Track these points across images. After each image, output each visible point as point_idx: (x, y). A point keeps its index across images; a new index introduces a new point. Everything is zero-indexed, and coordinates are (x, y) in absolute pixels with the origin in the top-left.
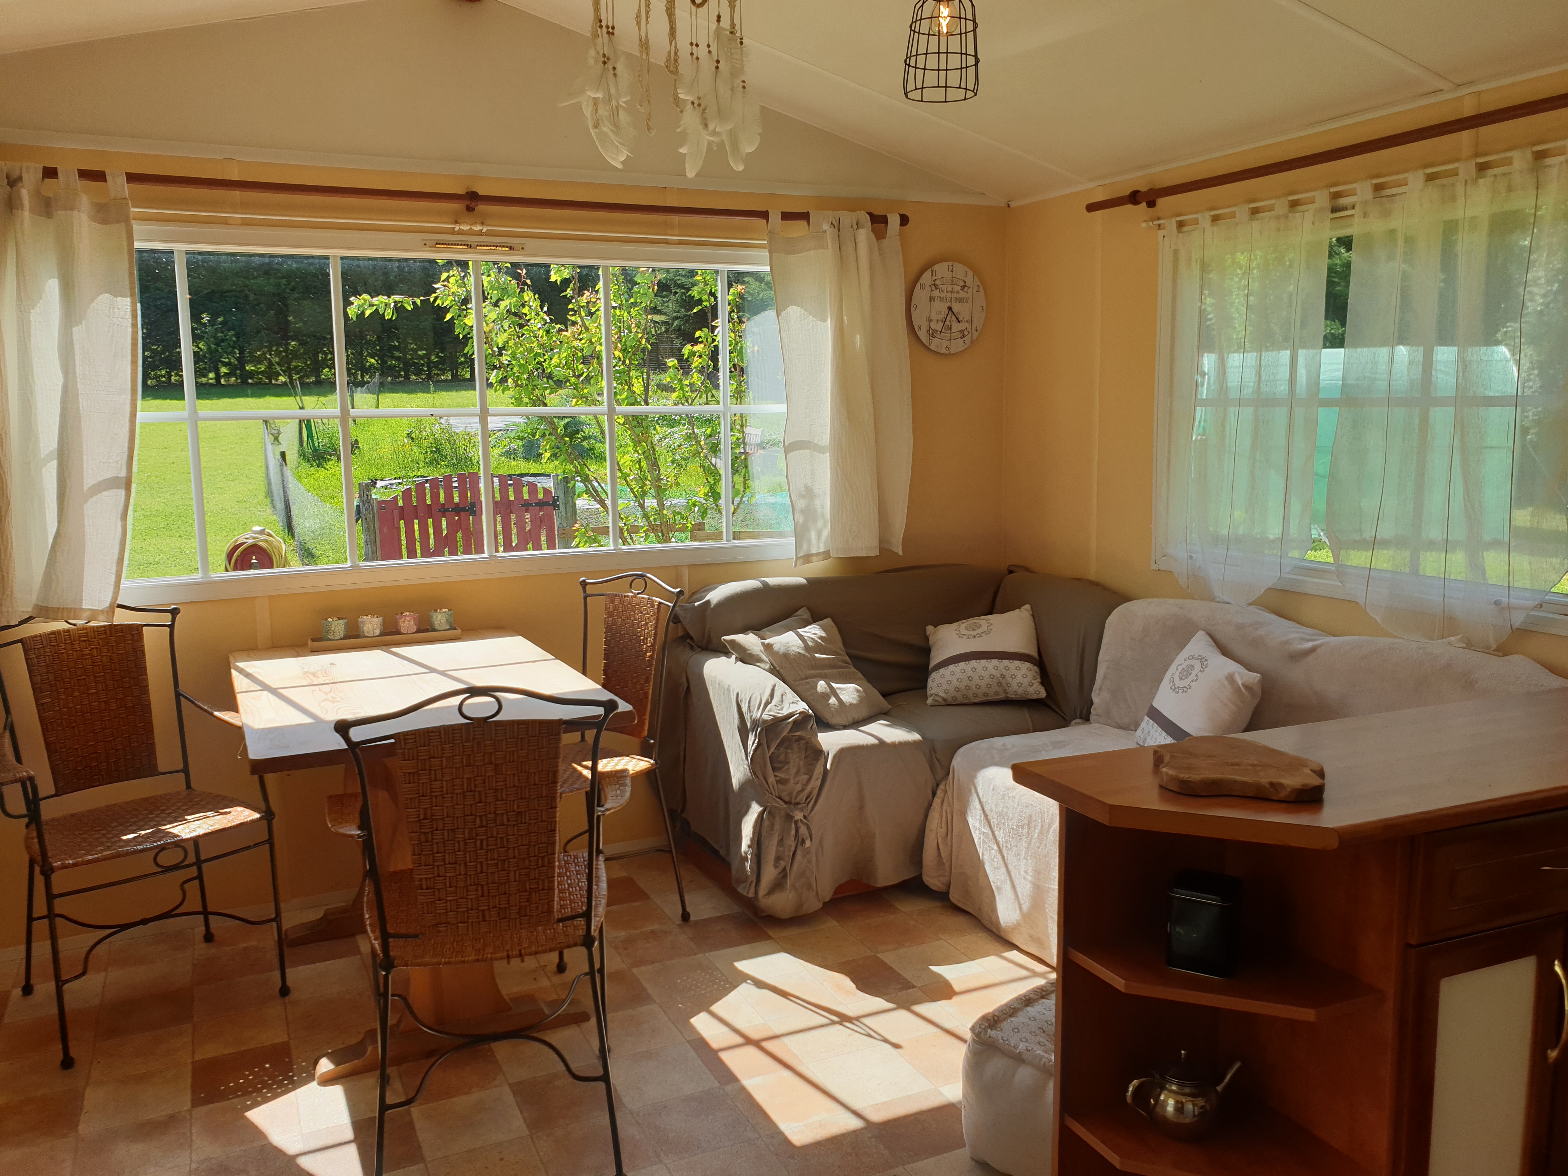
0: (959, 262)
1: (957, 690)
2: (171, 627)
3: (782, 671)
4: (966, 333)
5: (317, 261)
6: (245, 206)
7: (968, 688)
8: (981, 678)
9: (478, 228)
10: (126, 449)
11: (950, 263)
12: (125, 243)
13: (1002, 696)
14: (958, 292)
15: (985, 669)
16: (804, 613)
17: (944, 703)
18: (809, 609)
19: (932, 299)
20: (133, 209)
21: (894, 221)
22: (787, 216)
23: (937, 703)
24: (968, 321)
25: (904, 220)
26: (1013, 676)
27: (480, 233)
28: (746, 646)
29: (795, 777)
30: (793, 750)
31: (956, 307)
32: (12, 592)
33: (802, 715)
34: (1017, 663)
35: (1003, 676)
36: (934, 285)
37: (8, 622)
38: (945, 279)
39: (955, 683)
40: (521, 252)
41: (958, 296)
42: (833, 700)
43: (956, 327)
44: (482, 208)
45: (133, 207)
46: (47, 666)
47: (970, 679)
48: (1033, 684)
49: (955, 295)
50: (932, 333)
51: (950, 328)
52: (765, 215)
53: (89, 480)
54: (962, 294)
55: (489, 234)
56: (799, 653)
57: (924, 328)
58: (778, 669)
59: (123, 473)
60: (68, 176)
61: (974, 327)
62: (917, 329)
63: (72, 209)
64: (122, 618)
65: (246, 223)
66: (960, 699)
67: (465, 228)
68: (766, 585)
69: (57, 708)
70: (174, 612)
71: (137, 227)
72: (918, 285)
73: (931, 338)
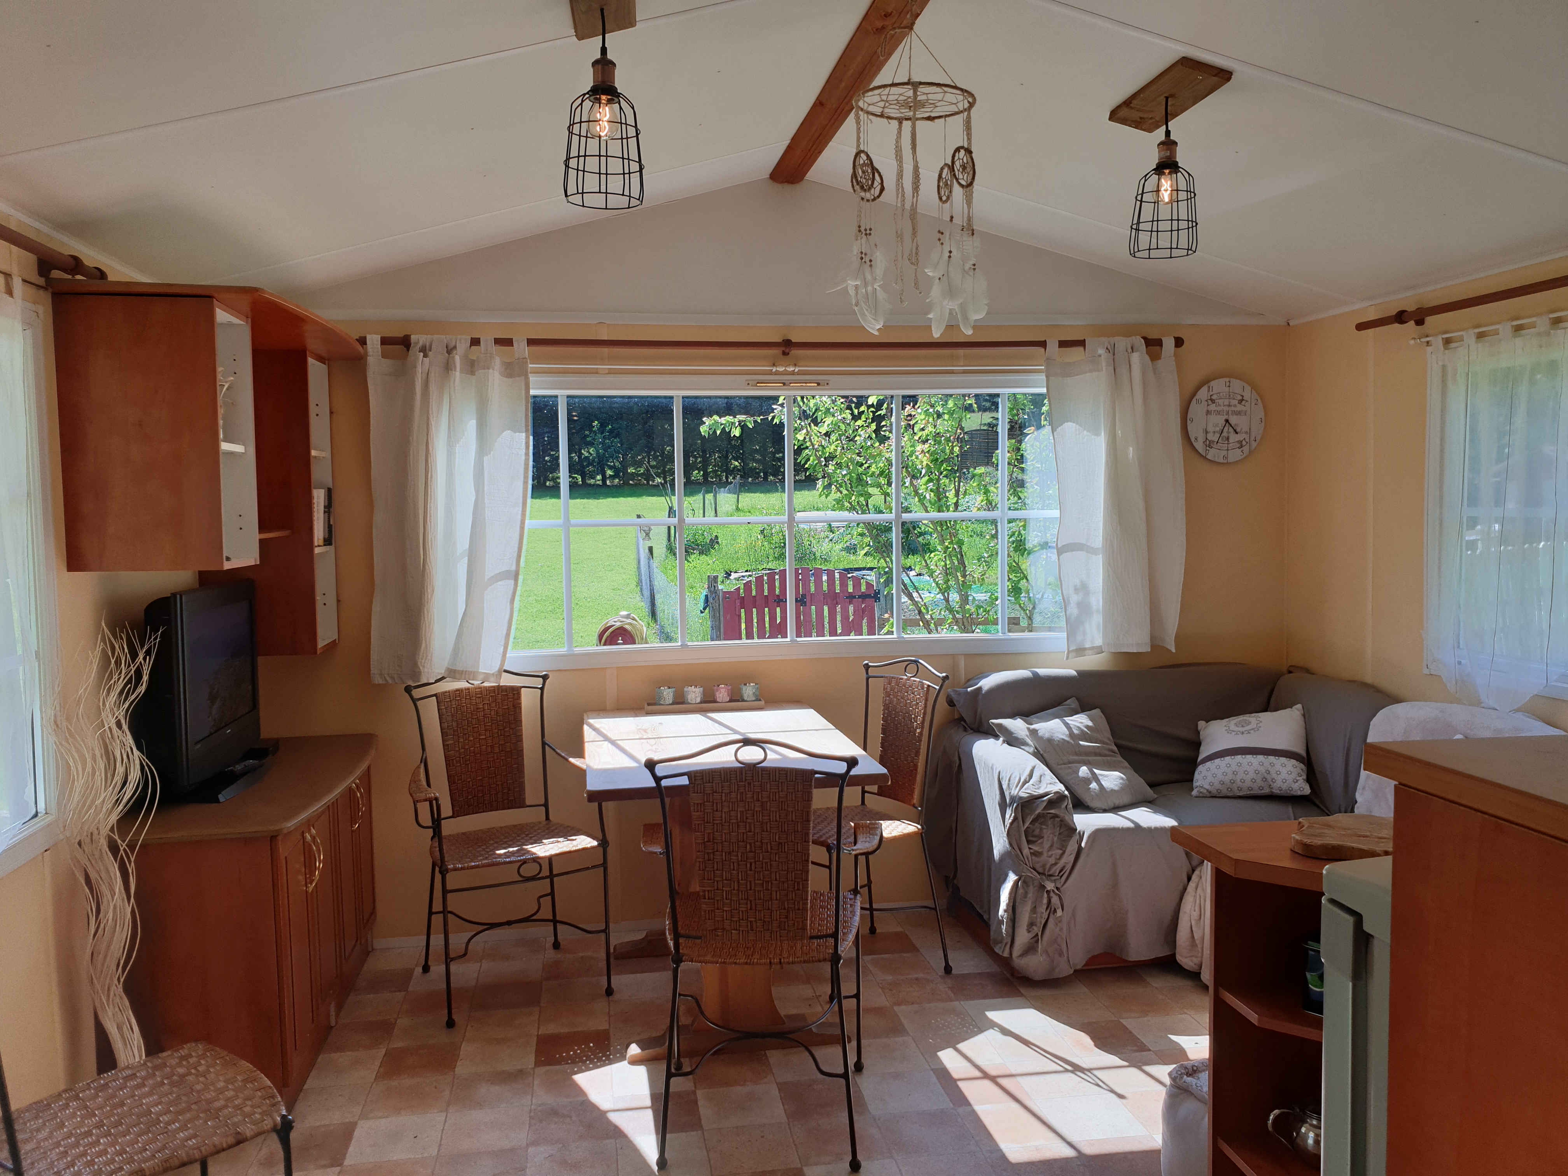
0: (1236, 378)
1: (1222, 783)
2: (542, 689)
3: (1045, 755)
4: (1244, 443)
5: (664, 400)
6: (612, 359)
7: (1233, 782)
8: (1246, 773)
9: (791, 369)
11: (1227, 380)
12: (523, 392)
13: (1266, 791)
14: (1235, 406)
15: (1250, 764)
16: (1072, 703)
17: (1208, 795)
18: (1077, 699)
19: (1208, 412)
20: (530, 366)
21: (1169, 344)
22: (1063, 344)
23: (1201, 795)
24: (1246, 433)
25: (1179, 342)
26: (1278, 773)
27: (793, 373)
28: (1013, 730)
29: (1048, 851)
30: (1047, 826)
31: (1233, 420)
32: (431, 657)
33: (1058, 795)
34: (1283, 760)
35: (1268, 772)
36: (1211, 400)
37: (428, 680)
38: (1221, 394)
39: (1220, 777)
40: (827, 387)
41: (1235, 409)
42: (1094, 785)
43: (1234, 438)
44: (795, 352)
45: (531, 364)
47: (1235, 773)
48: (1297, 781)
49: (1232, 408)
50: (1209, 444)
51: (1228, 439)
52: (1043, 344)
53: (489, 574)
54: (1240, 407)
55: (800, 373)
57: (1201, 439)
58: (1042, 752)
60: (487, 342)
61: (1253, 438)
62: (1193, 440)
63: (489, 369)
65: (610, 372)
66: (1225, 792)
67: (781, 369)
68: (1036, 675)
69: (457, 749)
70: (545, 678)
71: (532, 378)
72: (1194, 400)
73: (1208, 448)
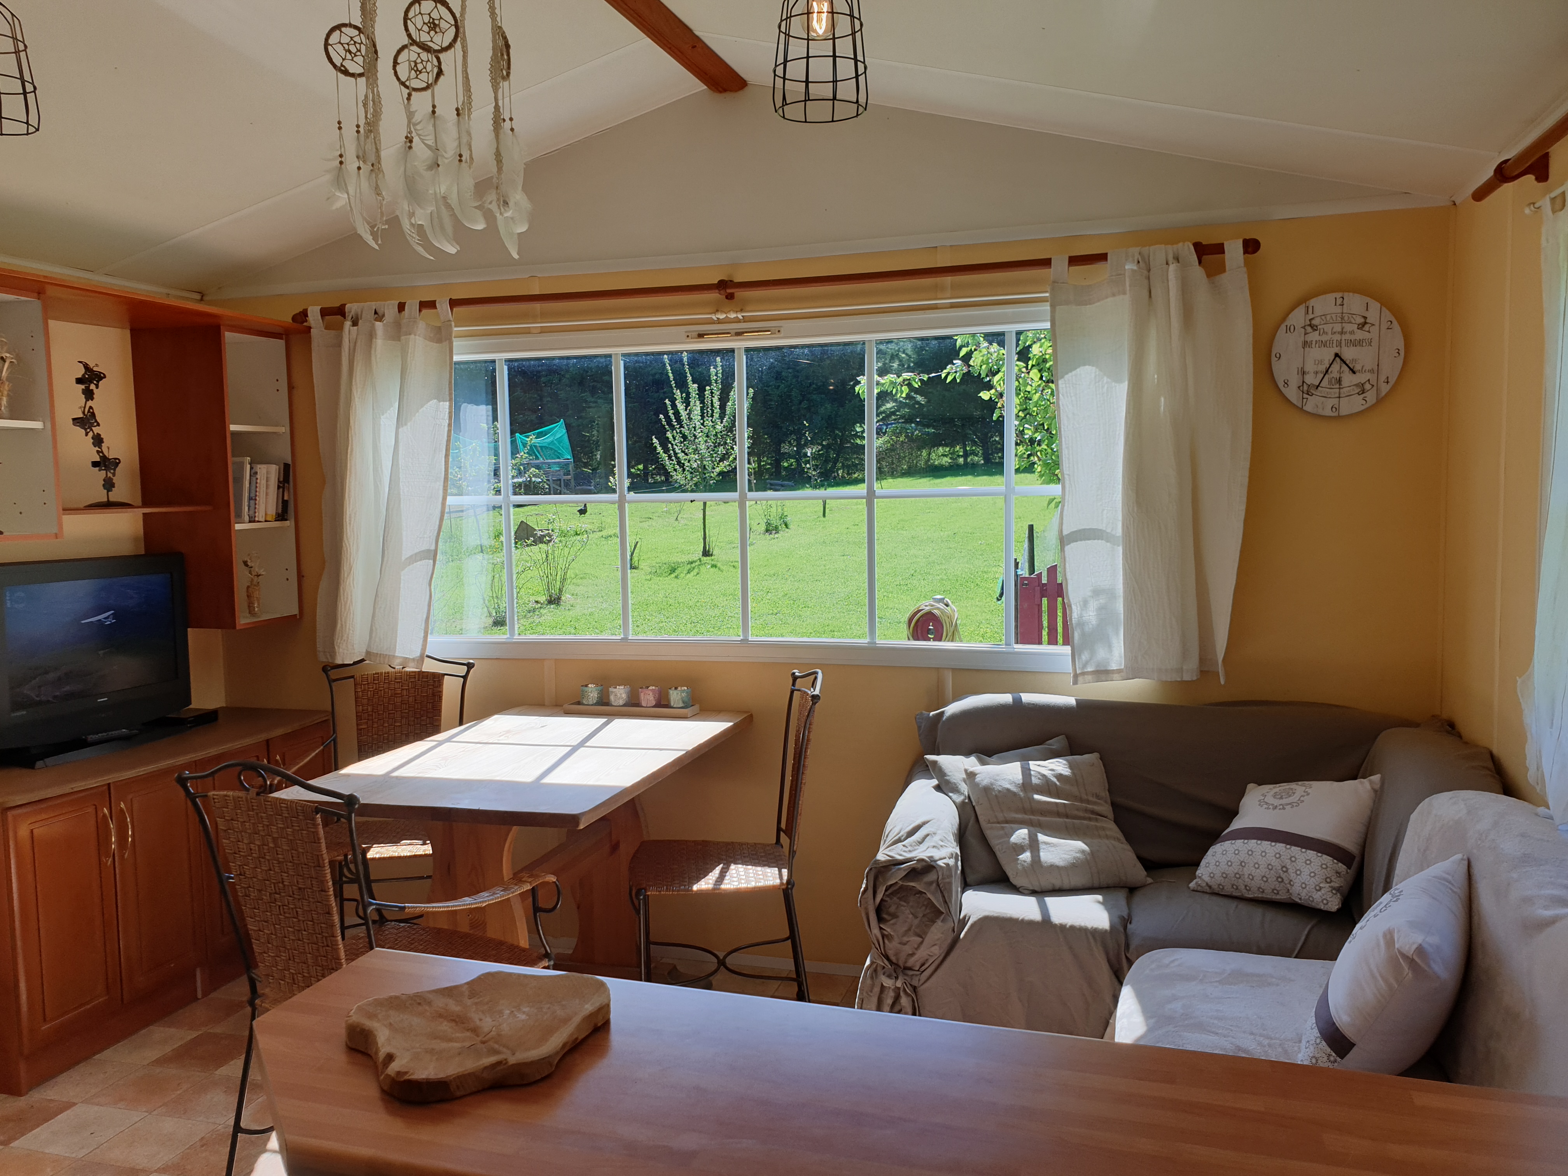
0: (1355, 291)
2: (465, 677)
3: (976, 808)
4: (1368, 386)
5: (602, 360)
6: (545, 316)
7: (1238, 876)
8: (1257, 866)
10: (437, 527)
11: (1338, 295)
12: (448, 357)
13: (1282, 897)
14: (1352, 333)
16: (1055, 743)
18: (1067, 738)
19: (1306, 344)
20: (456, 329)
21: (1234, 251)
22: (1074, 261)
23: (1199, 888)
24: (1371, 371)
25: (1251, 246)
26: (1298, 872)
27: (737, 320)
28: (947, 771)
31: (1348, 354)
35: (1286, 870)
36: (1310, 325)
38: (1328, 317)
40: (778, 335)
41: (1353, 337)
42: (1026, 856)
43: (1349, 379)
44: (740, 294)
45: (456, 326)
46: (368, 699)
48: (1321, 888)
49: (1347, 337)
50: (1307, 390)
51: (1339, 381)
52: (1046, 263)
53: (406, 553)
54: (1360, 335)
55: (745, 320)
56: (1008, 790)
57: (1295, 381)
58: (974, 804)
59: (433, 548)
60: (412, 306)
61: (1383, 378)
62: (1281, 384)
63: (410, 334)
64: (429, 667)
65: (543, 331)
66: (1228, 890)
67: (722, 316)
68: (1018, 702)
70: (470, 666)
71: (457, 343)
72: (1283, 327)
73: (1305, 396)
